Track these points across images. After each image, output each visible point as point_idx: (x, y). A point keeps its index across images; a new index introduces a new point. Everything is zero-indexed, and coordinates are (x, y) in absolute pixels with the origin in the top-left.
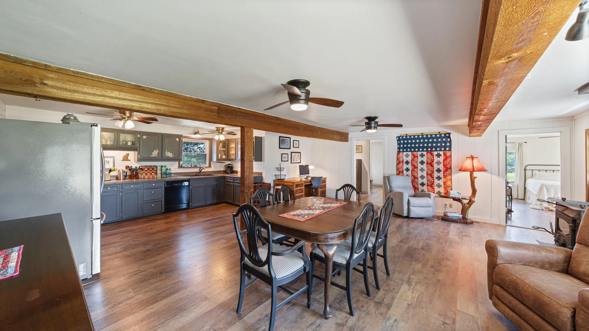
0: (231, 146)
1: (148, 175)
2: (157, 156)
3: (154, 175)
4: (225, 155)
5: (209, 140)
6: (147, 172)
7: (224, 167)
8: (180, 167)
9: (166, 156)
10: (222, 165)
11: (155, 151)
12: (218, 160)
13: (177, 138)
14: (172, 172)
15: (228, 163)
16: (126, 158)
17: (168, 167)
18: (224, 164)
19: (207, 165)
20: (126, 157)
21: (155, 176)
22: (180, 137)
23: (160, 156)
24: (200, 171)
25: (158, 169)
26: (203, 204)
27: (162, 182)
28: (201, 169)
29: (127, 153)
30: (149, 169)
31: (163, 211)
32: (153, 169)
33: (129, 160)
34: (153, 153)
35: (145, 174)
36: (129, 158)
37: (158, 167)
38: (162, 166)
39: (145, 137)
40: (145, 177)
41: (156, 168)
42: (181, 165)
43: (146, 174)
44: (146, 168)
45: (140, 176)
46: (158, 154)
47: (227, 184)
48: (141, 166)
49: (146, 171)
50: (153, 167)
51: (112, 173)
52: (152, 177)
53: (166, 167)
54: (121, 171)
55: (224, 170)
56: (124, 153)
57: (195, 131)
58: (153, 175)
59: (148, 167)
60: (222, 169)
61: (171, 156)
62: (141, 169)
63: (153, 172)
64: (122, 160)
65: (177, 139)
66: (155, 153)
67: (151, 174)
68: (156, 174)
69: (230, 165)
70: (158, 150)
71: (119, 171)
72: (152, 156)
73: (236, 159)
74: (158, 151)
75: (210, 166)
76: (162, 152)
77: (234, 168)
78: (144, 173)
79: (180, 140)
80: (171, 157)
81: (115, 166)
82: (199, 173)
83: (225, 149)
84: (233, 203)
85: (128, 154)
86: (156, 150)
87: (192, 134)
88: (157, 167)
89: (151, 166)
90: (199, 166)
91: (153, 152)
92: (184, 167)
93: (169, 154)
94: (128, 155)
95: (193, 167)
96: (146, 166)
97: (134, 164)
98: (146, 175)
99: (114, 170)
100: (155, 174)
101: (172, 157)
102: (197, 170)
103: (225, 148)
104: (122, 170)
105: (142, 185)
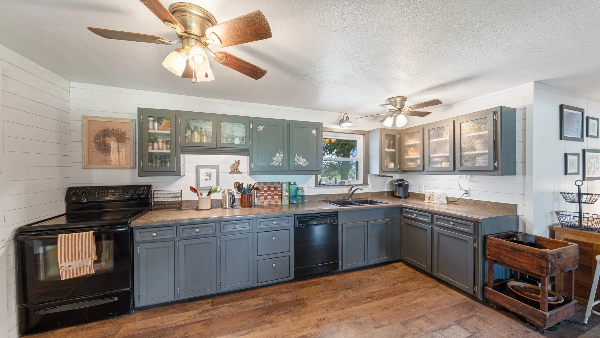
0: (406, 144)
1: (269, 200)
2: (281, 165)
3: (277, 200)
4: (394, 161)
5: (364, 135)
6: (267, 194)
7: (389, 186)
8: (319, 184)
9: (296, 163)
10: (385, 181)
11: (278, 154)
12: (383, 171)
13: (314, 128)
14: (306, 193)
15: (397, 177)
16: (235, 169)
17: (299, 185)
18: (390, 179)
19: (360, 181)
20: (236, 166)
21: (280, 202)
22: (318, 126)
23: (286, 164)
24: (351, 193)
25: (283, 188)
26: (363, 263)
27: (289, 218)
28: (353, 189)
29: (237, 160)
30: (269, 188)
31: (292, 277)
32: (276, 188)
33: (240, 173)
34: (275, 159)
35: (263, 198)
36: (240, 169)
37: (284, 185)
38: (290, 184)
39: (261, 128)
40: (263, 202)
41: (280, 186)
42: (319, 181)
43: (266, 198)
44: (265, 186)
45: (256, 201)
46: (283, 160)
47: (407, 224)
48: (258, 183)
49: (266, 192)
50: (276, 185)
51: (214, 196)
52: (274, 203)
53: (295, 184)
54: (226, 193)
55: (389, 190)
56: (232, 159)
57: (341, 119)
58: (275, 200)
59: (269, 185)
60: (386, 189)
61: (304, 163)
62: (257, 189)
63: (276, 195)
64: (230, 173)
65: (314, 132)
66: (278, 159)
67: (273, 197)
68: (281, 197)
69: (403, 182)
70: (283, 153)
71: (224, 192)
72: (273, 164)
73: (424, 169)
74: (282, 155)
75: (365, 183)
76: (289, 157)
77: (409, 186)
78: (262, 196)
79: (319, 134)
80: (304, 165)
81: (220, 183)
82: (349, 197)
83: (394, 150)
84: (429, 271)
85: (239, 161)
86: (280, 153)
87: (335, 123)
88: (282, 184)
89: (272, 183)
90: (348, 184)
91: (275, 157)
92: (324, 185)
93: (301, 161)
94: (238, 163)
95: (337, 184)
96: (265, 184)
97: (247, 181)
98: (265, 200)
99: (216, 191)
100: (278, 198)
101: (306, 166)
102: (345, 190)
103: (394, 148)
104: (228, 190)
105: (255, 222)
